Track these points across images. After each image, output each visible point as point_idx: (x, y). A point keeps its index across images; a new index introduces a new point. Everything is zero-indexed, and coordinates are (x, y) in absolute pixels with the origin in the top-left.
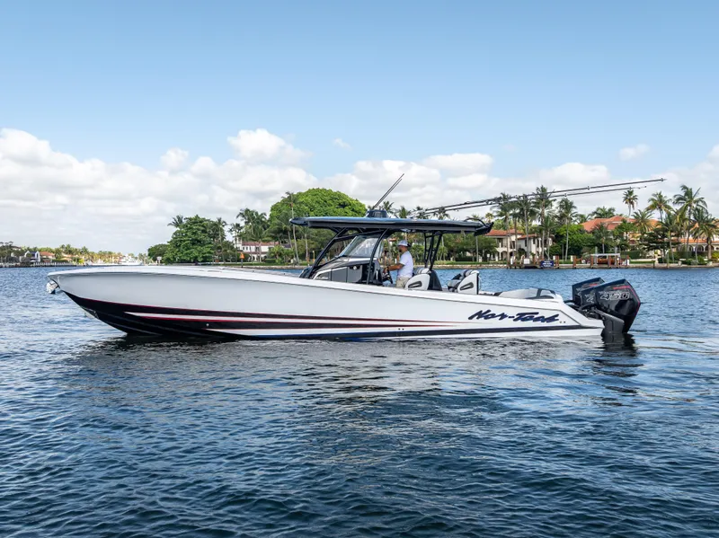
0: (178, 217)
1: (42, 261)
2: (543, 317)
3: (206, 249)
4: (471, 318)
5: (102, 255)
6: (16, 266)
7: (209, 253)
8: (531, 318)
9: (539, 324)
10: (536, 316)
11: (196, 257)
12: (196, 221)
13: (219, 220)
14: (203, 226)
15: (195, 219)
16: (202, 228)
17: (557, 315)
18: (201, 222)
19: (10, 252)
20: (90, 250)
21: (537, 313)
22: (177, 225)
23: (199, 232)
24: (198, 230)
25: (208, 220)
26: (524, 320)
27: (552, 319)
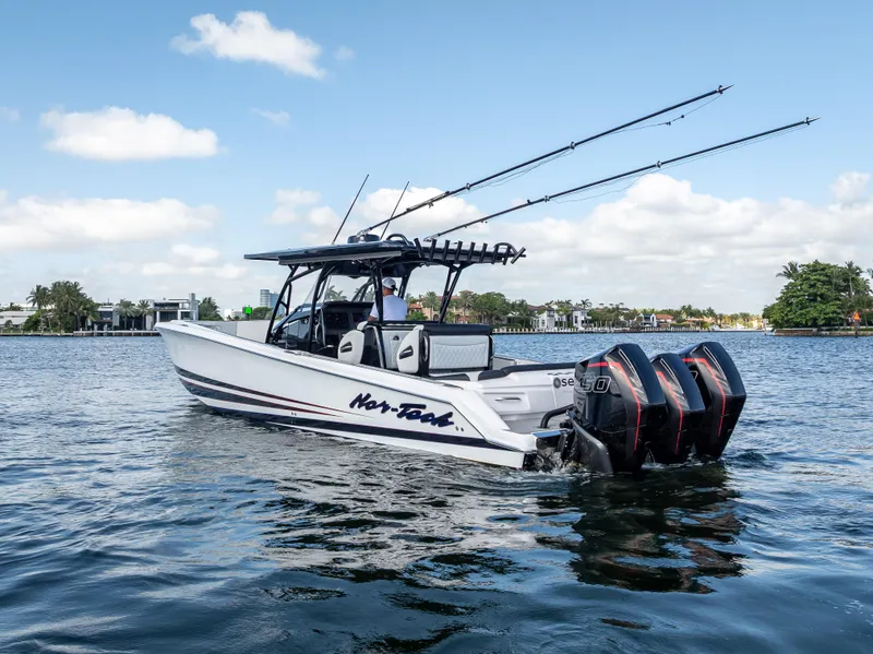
0: (791, 264)
1: (658, 326)
2: (432, 415)
3: (830, 308)
4: (352, 405)
5: (734, 318)
6: (624, 332)
7: (834, 312)
8: (417, 416)
9: (428, 428)
10: (423, 412)
11: (815, 319)
12: (816, 268)
13: (850, 265)
14: (827, 276)
15: (814, 266)
16: (825, 278)
17: (450, 415)
18: (823, 270)
19: (618, 315)
20: (717, 312)
21: (424, 407)
22: (788, 275)
23: (819, 284)
24: (819, 280)
25: (835, 266)
26: (410, 417)
27: (444, 421)
